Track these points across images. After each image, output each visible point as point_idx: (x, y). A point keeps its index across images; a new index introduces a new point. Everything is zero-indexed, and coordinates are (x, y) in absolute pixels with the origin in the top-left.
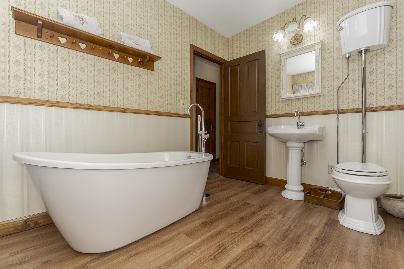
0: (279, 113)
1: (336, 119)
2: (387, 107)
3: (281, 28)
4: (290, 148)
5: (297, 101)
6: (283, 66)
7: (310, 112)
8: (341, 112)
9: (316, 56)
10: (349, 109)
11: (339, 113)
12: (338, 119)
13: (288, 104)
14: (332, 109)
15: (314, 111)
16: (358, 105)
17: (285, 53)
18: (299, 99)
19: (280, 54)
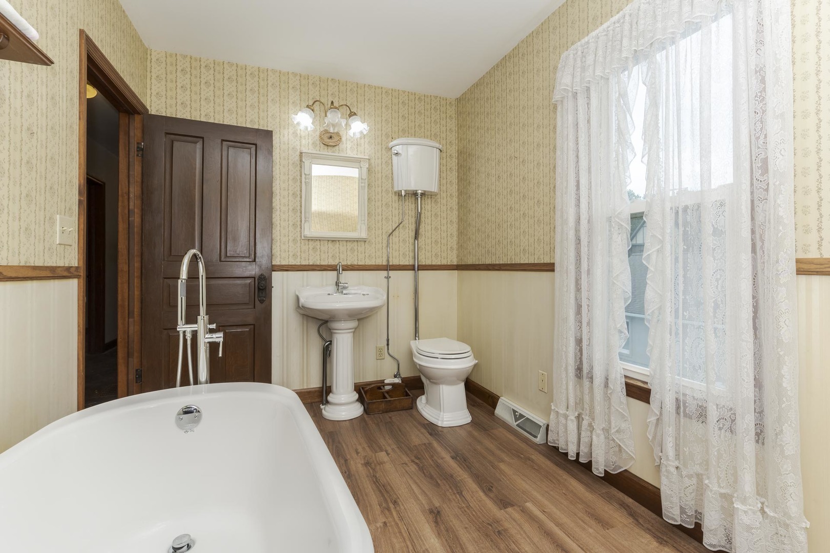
0: (297, 264)
1: (385, 277)
2: (434, 266)
3: (308, 106)
4: (334, 331)
5: (330, 245)
6: (307, 177)
7: (351, 265)
8: (391, 268)
9: (362, 179)
10: (400, 265)
11: (390, 270)
12: (388, 278)
13: (313, 249)
14: (381, 264)
15: (356, 264)
16: (408, 261)
17: (312, 155)
18: (333, 241)
19: (303, 151)
